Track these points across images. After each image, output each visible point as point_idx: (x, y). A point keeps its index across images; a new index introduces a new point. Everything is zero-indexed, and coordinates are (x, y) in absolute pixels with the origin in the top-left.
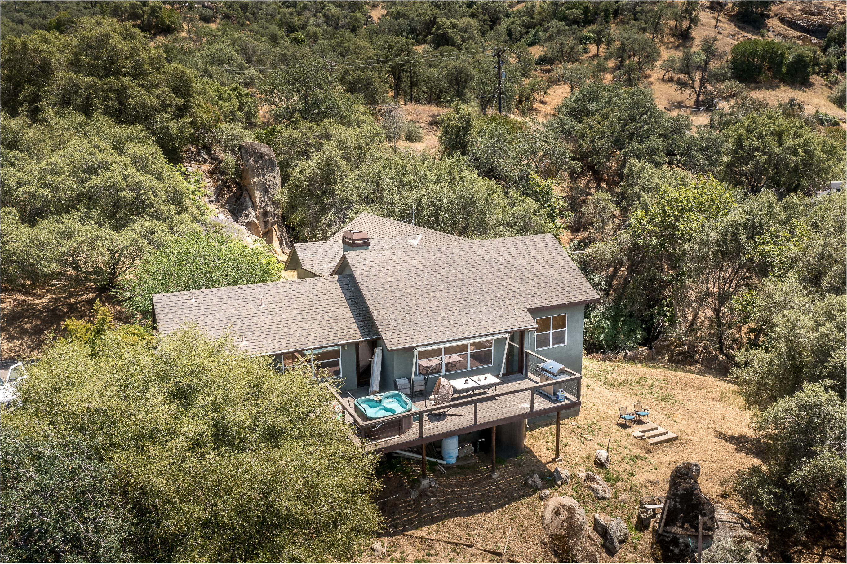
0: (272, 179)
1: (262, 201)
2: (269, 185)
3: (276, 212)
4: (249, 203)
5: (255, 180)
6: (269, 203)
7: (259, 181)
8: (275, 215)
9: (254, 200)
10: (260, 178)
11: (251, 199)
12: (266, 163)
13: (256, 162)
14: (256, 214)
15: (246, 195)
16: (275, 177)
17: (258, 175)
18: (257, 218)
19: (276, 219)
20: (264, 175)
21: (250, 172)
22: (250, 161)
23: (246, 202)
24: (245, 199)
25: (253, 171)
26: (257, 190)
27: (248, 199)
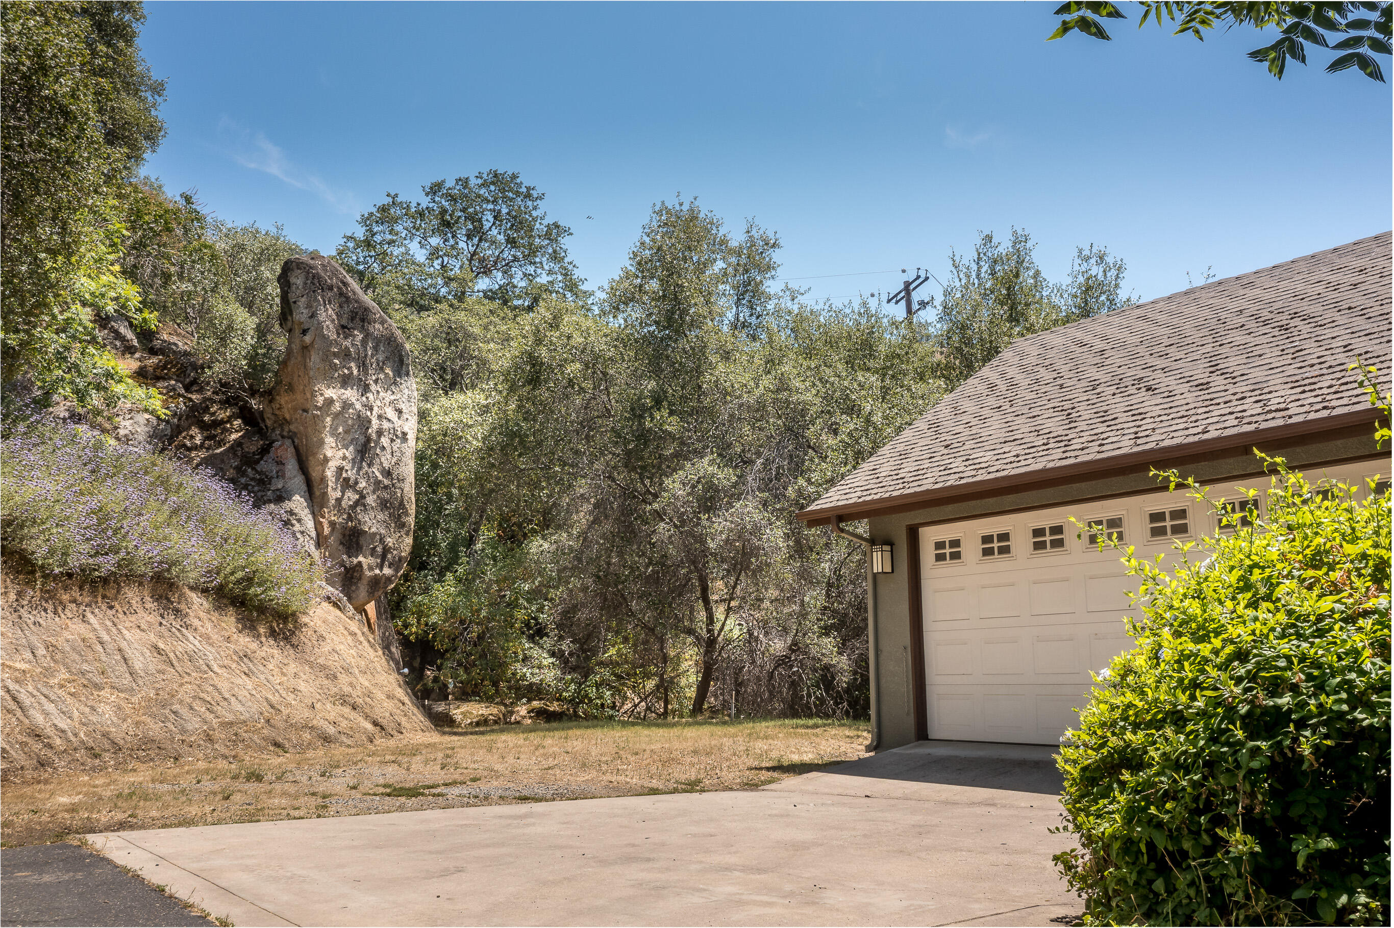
0: (391, 413)
1: (347, 484)
2: (380, 433)
3: (390, 541)
4: (298, 481)
5: (330, 393)
6: (371, 500)
7: (346, 405)
8: (386, 550)
9: (315, 474)
10: (351, 394)
11: (304, 469)
12: (376, 348)
13: (344, 330)
14: (318, 526)
15: (285, 451)
16: (400, 412)
17: (346, 381)
18: (318, 545)
19: (387, 571)
20: (366, 389)
21: (315, 359)
22: (322, 316)
23: (281, 475)
24: (280, 463)
25: (327, 357)
26: (334, 433)
27: (291, 466)
